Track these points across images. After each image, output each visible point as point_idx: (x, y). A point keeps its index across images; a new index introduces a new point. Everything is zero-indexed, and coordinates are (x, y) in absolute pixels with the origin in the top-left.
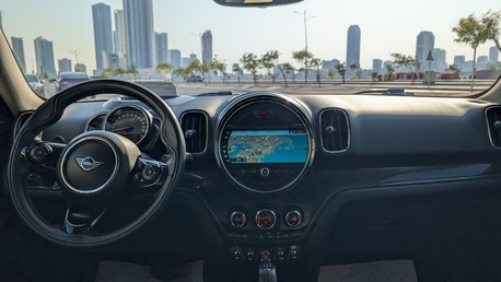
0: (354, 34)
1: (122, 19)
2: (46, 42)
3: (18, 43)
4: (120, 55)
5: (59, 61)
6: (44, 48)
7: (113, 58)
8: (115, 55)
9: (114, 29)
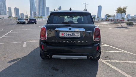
0: (100, 8)
1: (37, 3)
2: (17, 9)
3: (10, 9)
4: (37, 12)
5: (21, 14)
6: (17, 10)
7: (35, 14)
8: (36, 13)
9: (35, 5)
